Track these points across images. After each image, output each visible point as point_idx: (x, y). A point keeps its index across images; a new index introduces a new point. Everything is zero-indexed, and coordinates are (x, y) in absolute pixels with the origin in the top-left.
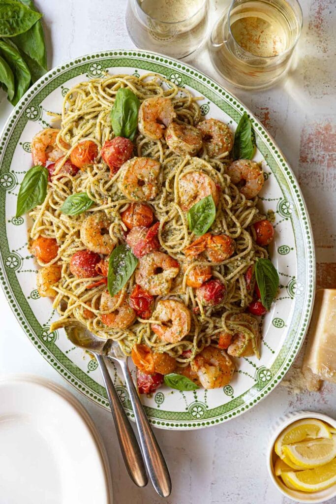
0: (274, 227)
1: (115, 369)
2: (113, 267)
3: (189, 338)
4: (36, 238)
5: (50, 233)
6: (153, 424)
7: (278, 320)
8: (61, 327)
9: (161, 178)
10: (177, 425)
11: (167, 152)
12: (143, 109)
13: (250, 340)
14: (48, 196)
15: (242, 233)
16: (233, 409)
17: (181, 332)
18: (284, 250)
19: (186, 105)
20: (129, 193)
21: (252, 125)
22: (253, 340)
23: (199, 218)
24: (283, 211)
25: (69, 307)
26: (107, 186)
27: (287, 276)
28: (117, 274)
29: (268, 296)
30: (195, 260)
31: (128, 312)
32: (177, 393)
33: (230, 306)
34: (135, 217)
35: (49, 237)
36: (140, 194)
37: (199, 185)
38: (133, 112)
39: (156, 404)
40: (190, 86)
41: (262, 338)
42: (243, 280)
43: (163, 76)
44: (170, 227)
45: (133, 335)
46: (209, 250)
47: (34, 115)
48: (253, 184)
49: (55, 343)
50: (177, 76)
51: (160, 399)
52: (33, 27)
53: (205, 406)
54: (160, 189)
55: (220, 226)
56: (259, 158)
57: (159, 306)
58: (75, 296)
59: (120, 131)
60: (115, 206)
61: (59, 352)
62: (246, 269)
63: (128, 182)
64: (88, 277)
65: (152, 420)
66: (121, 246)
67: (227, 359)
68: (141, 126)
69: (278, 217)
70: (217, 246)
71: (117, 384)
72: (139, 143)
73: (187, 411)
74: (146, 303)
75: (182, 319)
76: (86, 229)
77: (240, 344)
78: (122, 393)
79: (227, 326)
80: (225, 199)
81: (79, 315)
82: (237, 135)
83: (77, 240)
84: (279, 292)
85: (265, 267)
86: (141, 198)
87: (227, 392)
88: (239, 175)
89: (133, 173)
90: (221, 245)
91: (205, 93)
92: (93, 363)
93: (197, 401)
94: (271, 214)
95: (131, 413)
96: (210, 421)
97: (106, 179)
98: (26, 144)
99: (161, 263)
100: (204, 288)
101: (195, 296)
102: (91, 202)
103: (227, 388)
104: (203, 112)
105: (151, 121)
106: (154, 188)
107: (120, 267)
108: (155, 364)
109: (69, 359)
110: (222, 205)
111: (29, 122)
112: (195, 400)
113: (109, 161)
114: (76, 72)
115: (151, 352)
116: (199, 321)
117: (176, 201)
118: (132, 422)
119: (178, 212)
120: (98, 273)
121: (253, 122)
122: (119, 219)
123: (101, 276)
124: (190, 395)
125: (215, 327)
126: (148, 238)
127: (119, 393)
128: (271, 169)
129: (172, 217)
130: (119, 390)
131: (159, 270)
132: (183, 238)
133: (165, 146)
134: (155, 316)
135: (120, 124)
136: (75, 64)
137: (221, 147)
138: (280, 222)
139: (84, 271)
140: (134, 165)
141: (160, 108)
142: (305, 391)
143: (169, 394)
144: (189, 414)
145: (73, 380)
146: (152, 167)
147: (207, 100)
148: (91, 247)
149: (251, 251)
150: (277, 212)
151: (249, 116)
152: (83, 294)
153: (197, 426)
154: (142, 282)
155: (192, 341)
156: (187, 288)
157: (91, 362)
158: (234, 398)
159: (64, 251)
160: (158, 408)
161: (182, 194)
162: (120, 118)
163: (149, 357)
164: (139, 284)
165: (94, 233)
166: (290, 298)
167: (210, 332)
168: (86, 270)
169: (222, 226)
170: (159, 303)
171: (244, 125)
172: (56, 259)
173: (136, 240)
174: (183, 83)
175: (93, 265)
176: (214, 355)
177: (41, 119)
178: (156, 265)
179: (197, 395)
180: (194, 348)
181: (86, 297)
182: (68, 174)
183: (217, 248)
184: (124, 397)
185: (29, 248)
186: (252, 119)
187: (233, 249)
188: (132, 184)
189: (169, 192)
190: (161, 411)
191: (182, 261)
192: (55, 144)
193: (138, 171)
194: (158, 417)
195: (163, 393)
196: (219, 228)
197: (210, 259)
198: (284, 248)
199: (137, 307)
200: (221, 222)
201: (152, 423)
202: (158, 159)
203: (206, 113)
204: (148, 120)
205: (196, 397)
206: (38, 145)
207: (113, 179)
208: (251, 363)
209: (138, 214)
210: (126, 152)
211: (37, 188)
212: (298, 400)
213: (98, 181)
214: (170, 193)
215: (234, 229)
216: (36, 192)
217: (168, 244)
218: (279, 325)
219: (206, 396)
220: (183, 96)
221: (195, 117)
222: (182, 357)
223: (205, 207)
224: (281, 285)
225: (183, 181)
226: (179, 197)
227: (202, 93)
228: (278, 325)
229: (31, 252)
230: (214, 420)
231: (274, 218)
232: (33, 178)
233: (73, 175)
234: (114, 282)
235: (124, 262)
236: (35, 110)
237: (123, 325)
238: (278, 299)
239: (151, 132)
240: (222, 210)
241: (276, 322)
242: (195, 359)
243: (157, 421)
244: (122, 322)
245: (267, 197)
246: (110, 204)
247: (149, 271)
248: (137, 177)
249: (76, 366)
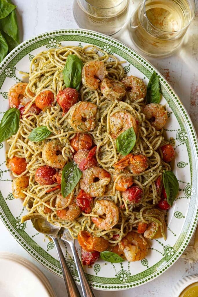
0: (175, 149)
1: (66, 248)
2: (65, 177)
3: (118, 227)
4: (11, 157)
5: (21, 154)
6: (93, 287)
7: (178, 213)
8: (29, 219)
9: (97, 116)
10: (109, 288)
11: (102, 98)
12: (85, 69)
13: (159, 227)
14: (20, 129)
15: (153, 153)
16: (148, 276)
17: (112, 222)
18: (181, 165)
19: (114, 66)
20: (76, 126)
21: (159, 80)
22: (161, 227)
23: (124, 143)
24: (180, 138)
25: (34, 206)
26: (60, 122)
27: (184, 182)
28: (67, 182)
29: (171, 196)
30: (122, 172)
31: (75, 208)
32: (109, 264)
33: (146, 204)
34: (80, 143)
35: (20, 157)
36: (83, 127)
37: (124, 121)
38: (78, 71)
39: (94, 272)
40: (117, 53)
41: (167, 225)
42: (155, 186)
43: (98, 47)
44: (104, 149)
45: (78, 224)
46: (131, 165)
47: (10, 74)
48: (160, 120)
49: (24, 230)
50: (108, 47)
51: (98, 269)
52: (10, 14)
53: (129, 273)
54: (97, 123)
55: (138, 149)
56: (164, 102)
57: (97, 205)
58: (38, 197)
59: (69, 84)
60: (66, 135)
61: (28, 237)
62: (156, 178)
63: (75, 118)
64: (47, 184)
65: (92, 284)
66: (70, 162)
67: (144, 240)
68: (84, 80)
69: (177, 142)
70: (137, 163)
71: (67, 259)
72: (82, 92)
73: (116, 277)
74: (88, 202)
75: (113, 213)
76: (46, 151)
77: (152, 230)
78: (71, 265)
79: (144, 218)
80: (142, 130)
81: (41, 211)
82: (149, 87)
83: (39, 159)
84: (178, 194)
85: (170, 177)
86: (84, 129)
87: (144, 263)
88: (151, 114)
89: (79, 113)
90: (140, 162)
91: (127, 59)
92: (51, 244)
93: (123, 270)
94: (172, 140)
95: (78, 279)
96: (132, 284)
97: (60, 117)
98: (5, 94)
99: (98, 175)
100: (128, 192)
101: (121, 197)
102: (50, 133)
103: (144, 261)
104: (125, 71)
105: (90, 77)
106: (93, 123)
107: (70, 177)
108: (94, 244)
109: (34, 242)
110: (140, 134)
111: (7, 78)
112: (122, 269)
113: (62, 104)
114: (39, 44)
115: (91, 236)
116: (124, 214)
117: (108, 131)
118: (77, 285)
119: (110, 139)
120: (55, 182)
121: (160, 77)
122: (69, 145)
123: (56, 183)
124: (118, 265)
125: (136, 219)
126: (89, 157)
127: (69, 264)
128: (172, 109)
129: (105, 142)
130: (69, 263)
131: (96, 180)
132: (113, 157)
133: (101, 94)
134: (94, 211)
135: (70, 79)
136: (38, 39)
137: (138, 95)
138: (179, 146)
139: (45, 180)
140: (79, 107)
141: (97, 68)
142: (196, 262)
143: (104, 265)
144: (117, 280)
145: (37, 257)
146: (91, 108)
147: (128, 63)
148: (49, 163)
149: (160, 165)
150: (177, 139)
151: (157, 74)
152: (44, 196)
153: (123, 288)
154: (85, 188)
155: (120, 228)
156: (116, 192)
157: (50, 243)
158: (149, 268)
159: (31, 166)
160: (96, 275)
161: (112, 126)
162: (69, 74)
163: (90, 240)
164: (83, 189)
165: (52, 154)
167: (132, 222)
168: (46, 179)
169: (140, 149)
170: (97, 202)
171: (154, 80)
172: (25, 172)
173: (81, 159)
174: (112, 52)
175: (51, 176)
176: (134, 238)
177: (15, 77)
178: (95, 176)
179: (123, 265)
180: (121, 233)
181: (46, 198)
182: (34, 113)
183: (136, 164)
184: (72, 268)
185: (6, 165)
186: (159, 76)
187: (148, 164)
188: (78, 120)
189: (103, 126)
190: (98, 277)
191: (113, 173)
192: (25, 93)
193: (82, 111)
194: (96, 282)
195: (100, 264)
196: (138, 150)
197: (132, 172)
198: (181, 164)
199: (81, 205)
200: (139, 146)
201: (92, 286)
202: (95, 103)
203: (128, 72)
204: (89, 76)
205: (122, 267)
206: (13, 94)
207: (65, 117)
208: (160, 243)
209: (82, 140)
210: (73, 98)
211: (12, 123)
212: (191, 268)
213: (54, 118)
214: (104, 126)
215: (148, 151)
216: (12, 126)
217: (103, 161)
218: (179, 216)
219: (129, 266)
220: (112, 61)
221: (120, 75)
222: (113, 239)
223: (128, 135)
224: (180, 189)
225: (113, 118)
226: (110, 129)
227: (125, 59)
228: (178, 216)
229: (8, 167)
230: (136, 284)
231: (174, 143)
232: (10, 116)
233: (37, 114)
234: (66, 188)
235: (72, 174)
236: (11, 70)
237: (71, 217)
238: (177, 199)
239: (90, 84)
240: (140, 138)
241: (176, 214)
242: (122, 241)
243: (95, 285)
244: (71, 216)
245: (169, 129)
246: (63, 134)
247: (90, 180)
248: (81, 115)
249: (39, 246)
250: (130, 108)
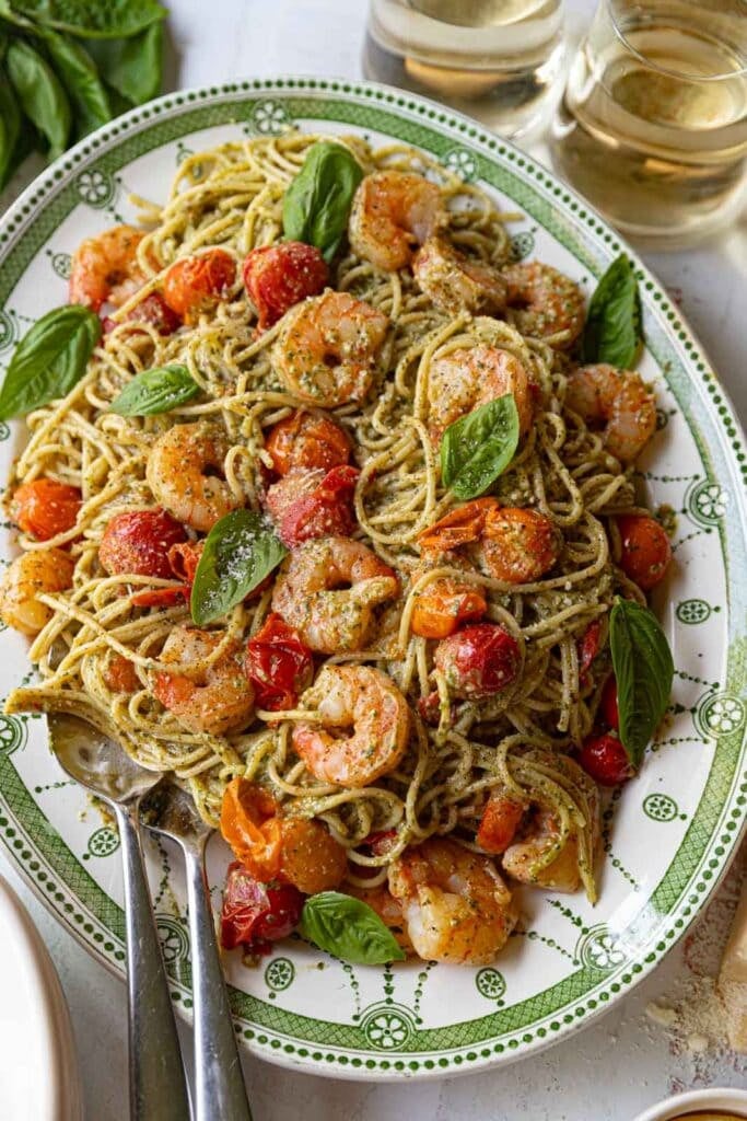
0: (674, 549)
1: (167, 869)
2: (216, 554)
3: (389, 781)
4: (28, 479)
5: (69, 470)
6: (244, 1039)
7: (661, 799)
8: (39, 708)
9: (385, 355)
10: (318, 1056)
11: (413, 301)
12: (368, 187)
13: (572, 838)
14: (86, 379)
15: (582, 521)
16: (496, 1035)
17: (375, 750)
18: (694, 613)
19: (475, 225)
20: (297, 375)
21: (637, 288)
22: (581, 838)
23: (472, 455)
24: (699, 510)
25: (75, 651)
26: (242, 355)
27: (697, 680)
28: (223, 576)
29: (637, 718)
30: (445, 562)
31: (235, 683)
32: (334, 971)
33: (527, 723)
34: (301, 441)
35: (65, 481)
36: (325, 382)
37: (485, 373)
38: (341, 189)
39: (266, 986)
40: (491, 184)
41: (607, 847)
42: (574, 655)
43: (429, 155)
44: (390, 482)
45: (234, 758)
46: (487, 543)
47: (98, 195)
48: (626, 423)
49: (10, 756)
50: (464, 157)
51: (281, 977)
53: (414, 1018)
54: (380, 384)
55: (525, 484)
56: (649, 371)
57: (326, 675)
58: (97, 621)
59: (301, 229)
60: (253, 403)
61: (17, 784)
62: (584, 621)
63: (298, 345)
64: (143, 571)
65: (246, 1028)
66: (251, 512)
67: (499, 884)
68: (356, 223)
69: (686, 525)
70: (512, 529)
71: (162, 908)
72: (344, 275)
73: (357, 1024)
74: (288, 668)
75: (383, 716)
76: (165, 448)
77: (541, 843)
78: (170, 937)
79: (511, 772)
80: (547, 422)
81: (95, 672)
82: (596, 311)
83: (134, 484)
84: (667, 723)
85: (639, 627)
86: (326, 392)
87: (486, 986)
88: (591, 397)
89: (316, 326)
90: (524, 527)
91: (527, 206)
92: (106, 837)
93: (389, 1001)
94: (665, 513)
95: (185, 996)
96: (421, 1061)
97: (245, 339)
98: (61, 258)
99: (350, 567)
100: (459, 635)
101: (431, 667)
102: (193, 388)
103: (488, 978)
104: (516, 252)
105: (382, 215)
106: (363, 374)
107: (236, 560)
108: (282, 843)
109: (38, 809)
110: (539, 438)
111: (82, 208)
112: (386, 996)
113: (260, 285)
114: (221, 115)
115: (277, 815)
116: (431, 742)
117: (417, 414)
118: (182, 1021)
119: (420, 445)
120: (173, 569)
121: (642, 278)
122: (257, 446)
123: (179, 580)
124: (371, 983)
125: (477, 773)
126: (327, 486)
127: (164, 934)
128: (678, 399)
129: (399, 456)
130: (164, 927)
131: (342, 584)
132: (419, 508)
133: (409, 289)
134: (308, 702)
135: (304, 210)
136: (221, 95)
137: (552, 320)
138: (690, 537)
139: (136, 553)
140: (321, 306)
141: (411, 194)
142: (722, 1053)
143: (313, 967)
144: (359, 1033)
145: (35, 867)
146: (367, 317)
147: (530, 223)
148: (168, 496)
149: (602, 572)
150: (684, 511)
151: (632, 265)
152: (118, 620)
153: (377, 1068)
154: (288, 607)
155: (402, 796)
156: (411, 645)
157: (102, 833)
158: (505, 1007)
159: (95, 513)
160: (269, 1001)
161: (435, 392)
162: (307, 194)
163: (271, 825)
164: (280, 611)
165: (183, 462)
166: (701, 742)
167: (459, 785)
168: (140, 550)
169: (532, 488)
170: (325, 667)
171: (619, 285)
172: (70, 534)
173: (292, 494)
174: (475, 177)
175: (164, 544)
176: (460, 865)
177: (112, 209)
178: (336, 568)
179: (392, 984)
180: (404, 819)
181: (128, 629)
182: (150, 324)
183: (508, 531)
184: (174, 949)
185: (5, 503)
186: (639, 273)
187: (554, 546)
188: (309, 352)
189: (401, 397)
190: (277, 1010)
191: (408, 574)
192: (134, 263)
193: (328, 323)
194: (263, 1024)
195: (293, 962)
196: (524, 491)
197: (486, 571)
198: (693, 607)
199: (260, 673)
200: (531, 478)
201: (242, 1036)
202: (387, 313)
203: (524, 253)
204: (376, 212)
205: (389, 990)
206: (92, 258)
207: (262, 340)
208: (568, 913)
209: (309, 436)
210: (306, 270)
211: (63, 357)
212: (697, 1077)
213: (222, 341)
214: (404, 401)
215: (562, 506)
216: (60, 368)
217: (377, 520)
218: (662, 813)
219: (419, 992)
220: (471, 209)
221: (496, 254)
222: (366, 849)
223: (491, 422)
224: (678, 706)
225: (443, 362)
226: (426, 405)
227: (521, 205)
228: (658, 813)
229: (8, 514)
230: (436, 1060)
231: (673, 527)
232: (59, 325)
233: (163, 333)
234: (212, 594)
235: (248, 550)
236: (102, 184)
237: (211, 711)
238: (664, 743)
239: (378, 241)
240: (536, 447)
241: (653, 805)
242: (407, 856)
243: (258, 1033)
244: (212, 705)
245: (660, 471)
246: (242, 395)
247: (313, 578)
248: (323, 335)
249: (55, 831)
250: (511, 340)
